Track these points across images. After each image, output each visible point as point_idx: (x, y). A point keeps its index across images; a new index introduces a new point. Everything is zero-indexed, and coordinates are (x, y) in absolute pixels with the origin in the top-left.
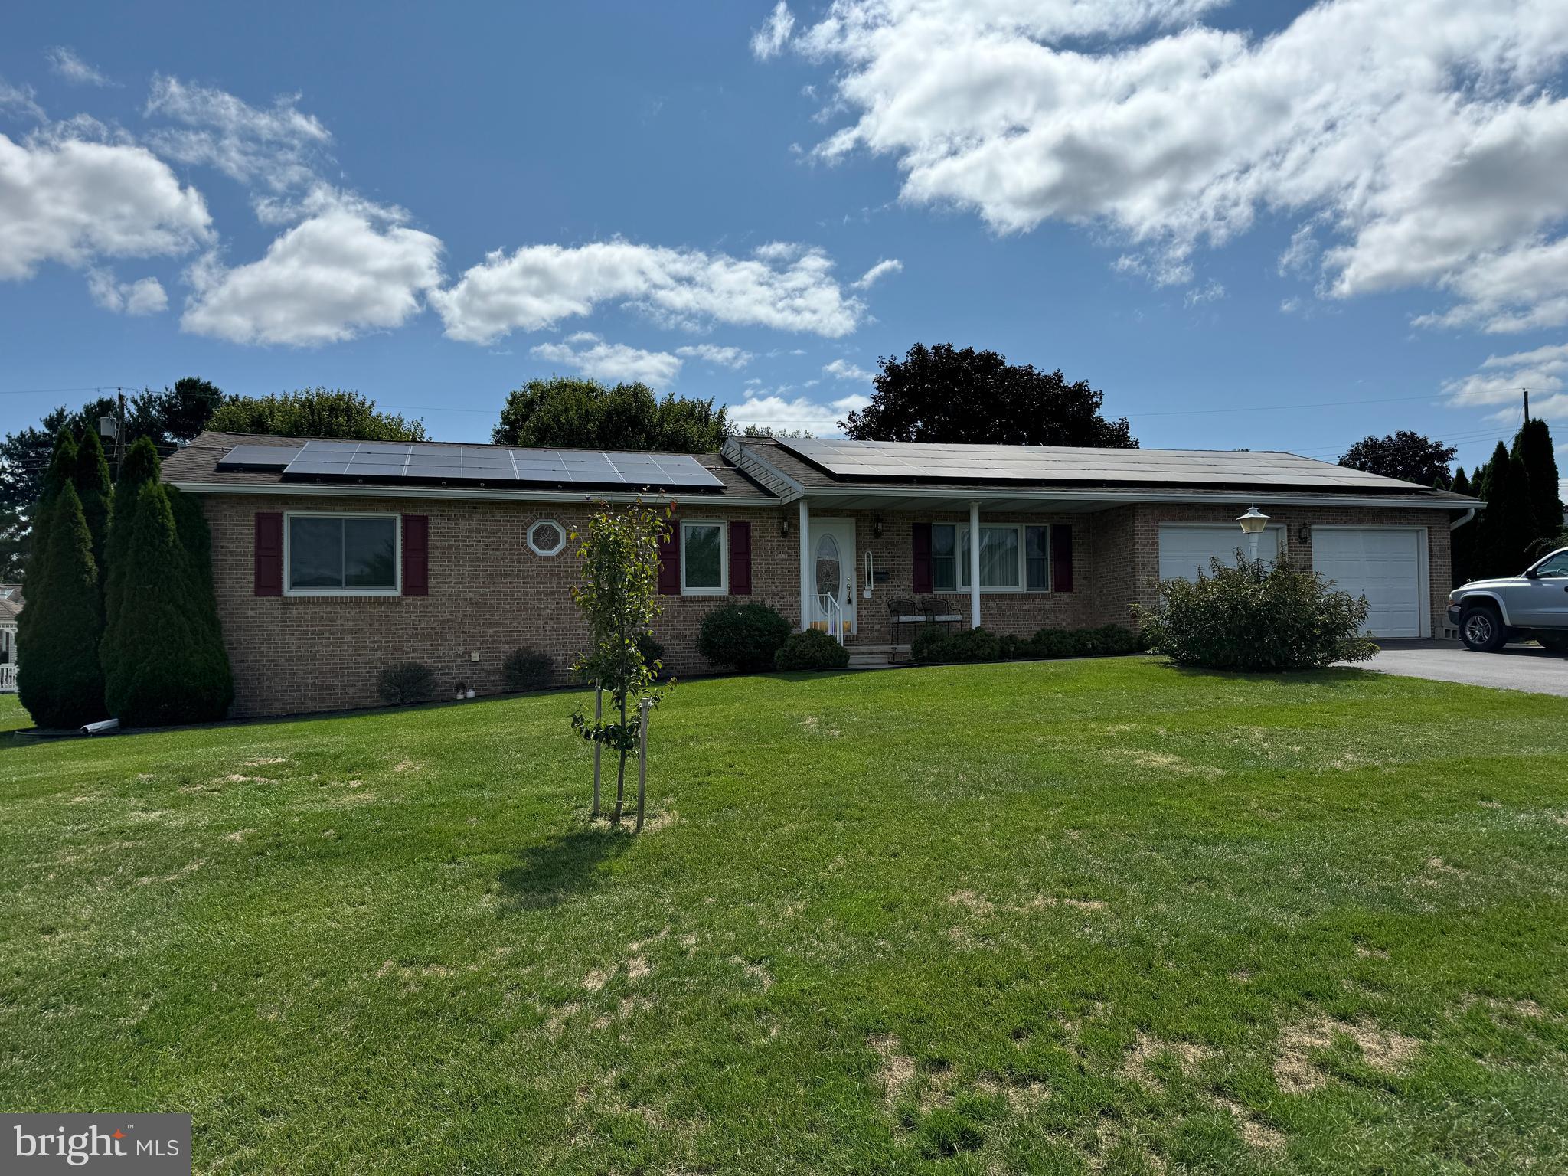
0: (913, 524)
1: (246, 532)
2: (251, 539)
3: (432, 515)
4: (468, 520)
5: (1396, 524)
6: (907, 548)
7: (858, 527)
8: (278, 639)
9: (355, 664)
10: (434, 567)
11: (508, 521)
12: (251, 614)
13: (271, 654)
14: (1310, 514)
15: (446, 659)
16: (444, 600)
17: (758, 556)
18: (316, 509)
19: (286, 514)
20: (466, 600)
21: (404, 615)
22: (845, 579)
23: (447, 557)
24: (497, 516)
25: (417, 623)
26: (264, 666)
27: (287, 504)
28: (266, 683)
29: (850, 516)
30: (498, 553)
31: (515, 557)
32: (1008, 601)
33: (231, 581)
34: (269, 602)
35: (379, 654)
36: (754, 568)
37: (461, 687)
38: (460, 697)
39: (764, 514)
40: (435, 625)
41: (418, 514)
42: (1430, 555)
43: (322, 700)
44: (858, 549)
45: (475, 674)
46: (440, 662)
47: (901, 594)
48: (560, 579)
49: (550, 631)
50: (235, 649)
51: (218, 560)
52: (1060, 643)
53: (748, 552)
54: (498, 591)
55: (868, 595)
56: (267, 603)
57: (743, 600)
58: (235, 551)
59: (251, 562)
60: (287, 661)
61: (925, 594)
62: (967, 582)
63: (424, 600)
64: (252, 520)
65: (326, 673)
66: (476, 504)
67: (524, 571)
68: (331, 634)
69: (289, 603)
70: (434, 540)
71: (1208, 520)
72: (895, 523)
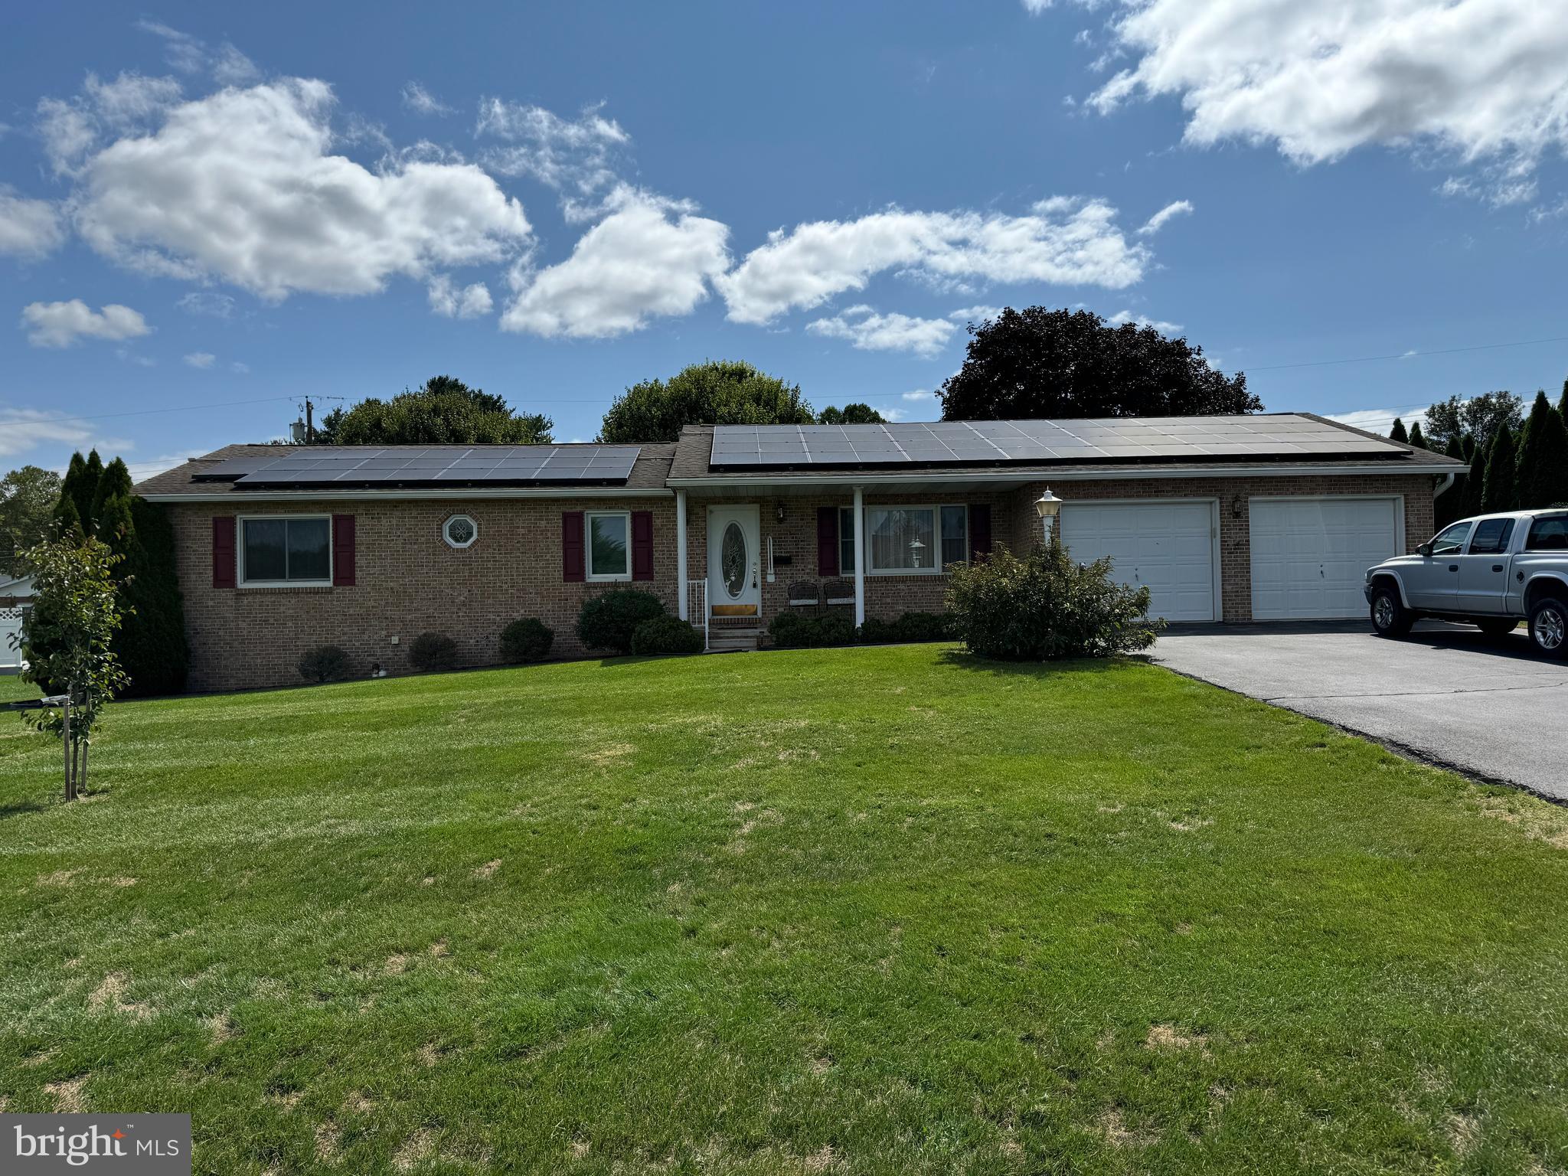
0: (818, 508)
1: (206, 533)
2: (210, 539)
3: (359, 514)
4: (389, 518)
5: (1359, 492)
6: (811, 532)
7: (761, 513)
8: (233, 625)
9: (295, 646)
10: (360, 560)
11: (425, 517)
12: (211, 603)
13: (227, 638)
14: (1247, 486)
15: (371, 642)
16: (369, 589)
17: (660, 544)
18: (261, 513)
19: (238, 517)
20: (387, 589)
21: (335, 603)
22: (751, 565)
23: (371, 551)
24: (414, 513)
25: (346, 610)
26: (222, 648)
27: (238, 509)
28: (224, 662)
29: (754, 502)
30: (416, 547)
31: (431, 550)
32: (920, 583)
33: (194, 576)
34: (225, 593)
35: (314, 638)
36: (656, 555)
37: (377, 667)
38: (374, 676)
39: (665, 503)
40: (361, 612)
41: (346, 513)
42: (1407, 526)
43: (269, 677)
44: (761, 535)
45: (396, 655)
46: (366, 644)
47: (806, 577)
48: (472, 569)
49: (463, 616)
50: (198, 633)
51: (184, 558)
52: (917, 626)
53: (649, 540)
54: (416, 581)
55: (771, 579)
56: (224, 594)
57: (642, 585)
58: (197, 551)
59: (210, 560)
60: (240, 643)
61: (831, 578)
62: (850, 566)
63: (351, 590)
64: (210, 523)
65: (271, 654)
66: (396, 504)
67: (438, 562)
68: (275, 620)
69: (241, 594)
70: (360, 536)
71: (1119, 497)
72: (799, 508)
